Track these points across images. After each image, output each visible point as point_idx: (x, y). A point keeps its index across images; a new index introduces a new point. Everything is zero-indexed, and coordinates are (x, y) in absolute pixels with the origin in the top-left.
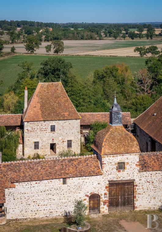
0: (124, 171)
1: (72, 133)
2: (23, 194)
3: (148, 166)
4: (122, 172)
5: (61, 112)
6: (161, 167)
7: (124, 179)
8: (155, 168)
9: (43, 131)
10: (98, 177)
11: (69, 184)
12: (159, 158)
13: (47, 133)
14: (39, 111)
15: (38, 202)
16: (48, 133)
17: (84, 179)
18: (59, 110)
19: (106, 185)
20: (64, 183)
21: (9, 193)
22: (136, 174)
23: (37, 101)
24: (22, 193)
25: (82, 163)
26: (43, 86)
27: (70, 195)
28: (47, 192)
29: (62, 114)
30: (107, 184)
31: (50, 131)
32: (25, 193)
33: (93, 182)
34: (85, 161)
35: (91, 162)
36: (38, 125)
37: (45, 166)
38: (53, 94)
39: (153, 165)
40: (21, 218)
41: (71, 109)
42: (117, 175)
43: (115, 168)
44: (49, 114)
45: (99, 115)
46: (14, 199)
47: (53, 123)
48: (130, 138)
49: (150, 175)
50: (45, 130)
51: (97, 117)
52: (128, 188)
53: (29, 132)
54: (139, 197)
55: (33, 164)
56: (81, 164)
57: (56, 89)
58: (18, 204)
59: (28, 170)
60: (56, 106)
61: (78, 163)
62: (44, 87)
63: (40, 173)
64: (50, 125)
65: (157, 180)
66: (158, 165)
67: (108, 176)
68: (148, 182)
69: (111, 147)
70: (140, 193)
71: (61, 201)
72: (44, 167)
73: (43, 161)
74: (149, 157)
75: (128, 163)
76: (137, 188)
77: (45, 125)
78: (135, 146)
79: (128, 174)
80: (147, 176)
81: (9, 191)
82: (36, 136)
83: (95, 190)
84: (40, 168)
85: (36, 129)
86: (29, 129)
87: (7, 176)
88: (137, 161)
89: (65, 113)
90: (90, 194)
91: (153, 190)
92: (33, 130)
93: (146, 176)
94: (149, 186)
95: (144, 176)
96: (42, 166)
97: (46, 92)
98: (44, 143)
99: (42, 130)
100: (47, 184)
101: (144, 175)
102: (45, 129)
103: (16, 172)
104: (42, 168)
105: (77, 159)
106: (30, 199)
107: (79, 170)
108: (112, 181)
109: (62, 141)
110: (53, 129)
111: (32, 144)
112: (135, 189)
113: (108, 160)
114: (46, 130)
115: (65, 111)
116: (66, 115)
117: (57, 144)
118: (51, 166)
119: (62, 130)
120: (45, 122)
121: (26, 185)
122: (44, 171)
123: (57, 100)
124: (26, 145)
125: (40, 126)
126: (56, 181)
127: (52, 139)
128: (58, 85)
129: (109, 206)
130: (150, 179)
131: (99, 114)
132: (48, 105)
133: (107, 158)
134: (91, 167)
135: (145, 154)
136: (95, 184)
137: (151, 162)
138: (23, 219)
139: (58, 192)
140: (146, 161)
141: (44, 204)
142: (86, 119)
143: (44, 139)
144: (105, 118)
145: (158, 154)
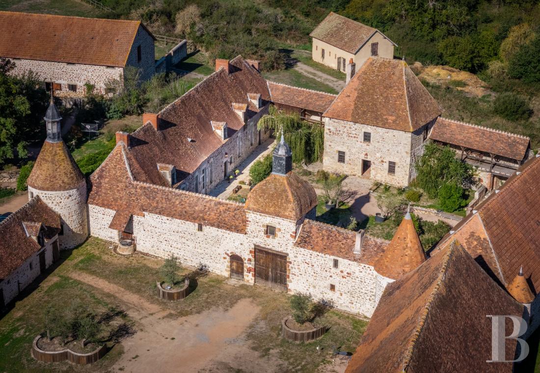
0: (275, 238)
1: (397, 152)
2: (153, 227)
3: (310, 242)
4: (272, 239)
5: (385, 113)
6: (325, 249)
7: (273, 249)
8: (316, 248)
9: (352, 137)
10: (242, 235)
11: (205, 233)
12: (331, 236)
13: (357, 141)
14: (352, 104)
15: (171, 242)
16: (359, 143)
17: (224, 232)
18: (382, 110)
19: (251, 249)
20: (200, 229)
21: (138, 221)
22: (290, 248)
23: (354, 87)
24: (153, 225)
25: (230, 211)
26: (374, 62)
27: (207, 246)
28: (181, 235)
29: (385, 117)
30: (253, 248)
31: (363, 141)
32: (156, 228)
33: (234, 240)
34: (235, 210)
35: (241, 214)
36: (345, 127)
37: (185, 201)
38: (384, 81)
39: (317, 243)
40: (152, 254)
41: (403, 112)
42: (265, 240)
43: (263, 230)
44: (364, 112)
45: (471, 130)
46: (144, 230)
47: (369, 129)
48: (286, 197)
49: (309, 255)
50: (355, 137)
51: (468, 133)
52: (281, 262)
53: (332, 133)
54: (293, 279)
55: (173, 195)
56: (228, 212)
57: (392, 73)
58: (149, 237)
59: (164, 201)
60: (380, 103)
61: (226, 209)
62: (375, 65)
63: (175, 208)
64: (364, 130)
65: (318, 264)
66: (324, 245)
67: (253, 238)
68: (306, 262)
69: (257, 202)
70: (295, 274)
71: (196, 250)
72: (183, 203)
73: (186, 194)
74: (319, 230)
75: (280, 230)
76: (291, 265)
77: (356, 129)
78: (289, 210)
79: (279, 243)
80: (306, 254)
81: (138, 219)
82: (342, 143)
83: (236, 250)
84: (177, 203)
85: (341, 132)
86: (332, 129)
87: (139, 201)
88: (293, 231)
89: (390, 117)
90: (231, 253)
91: (312, 275)
92: (337, 133)
93: (304, 255)
94: (307, 268)
95: (302, 253)
96: (182, 200)
97: (376, 74)
98: (352, 157)
99: (350, 135)
100: (180, 225)
101: (301, 251)
102: (355, 135)
103: (149, 199)
104: (180, 203)
105: (227, 204)
106: (162, 235)
107: (221, 219)
108: (258, 246)
109: (380, 160)
110: (367, 137)
111: (335, 153)
112: (289, 267)
113: (254, 218)
114: (357, 138)
115: (391, 114)
116: (390, 121)
117: (372, 162)
118: (191, 204)
119: (382, 143)
120: (355, 125)
121: (157, 218)
122: (181, 208)
123: (386, 92)
124: (327, 152)
125: (349, 129)
126: (191, 224)
127: (364, 153)
128: (398, 66)
129: (255, 276)
130: (309, 260)
131: (474, 128)
132: (369, 97)
133: (253, 215)
134: (237, 220)
135: (316, 224)
136: (237, 243)
137: (317, 238)
138: (154, 256)
139: (192, 237)
140: (311, 235)
141: (177, 247)
142: (448, 132)
143: (353, 151)
144: (480, 137)
145: (334, 229)
